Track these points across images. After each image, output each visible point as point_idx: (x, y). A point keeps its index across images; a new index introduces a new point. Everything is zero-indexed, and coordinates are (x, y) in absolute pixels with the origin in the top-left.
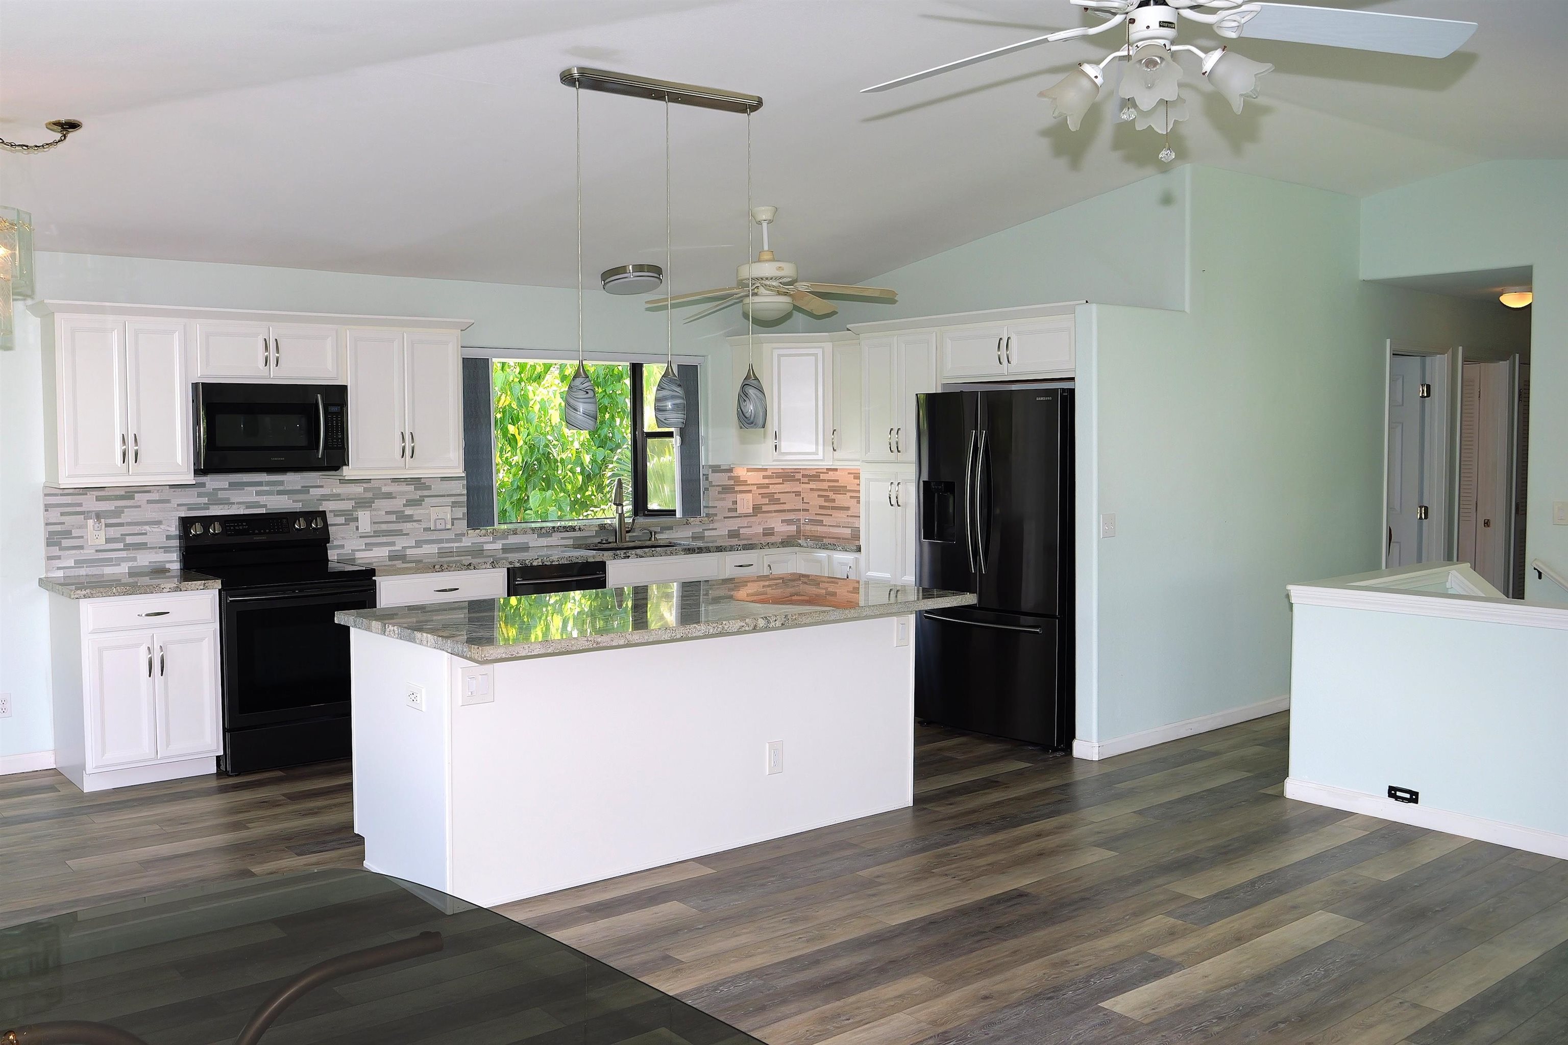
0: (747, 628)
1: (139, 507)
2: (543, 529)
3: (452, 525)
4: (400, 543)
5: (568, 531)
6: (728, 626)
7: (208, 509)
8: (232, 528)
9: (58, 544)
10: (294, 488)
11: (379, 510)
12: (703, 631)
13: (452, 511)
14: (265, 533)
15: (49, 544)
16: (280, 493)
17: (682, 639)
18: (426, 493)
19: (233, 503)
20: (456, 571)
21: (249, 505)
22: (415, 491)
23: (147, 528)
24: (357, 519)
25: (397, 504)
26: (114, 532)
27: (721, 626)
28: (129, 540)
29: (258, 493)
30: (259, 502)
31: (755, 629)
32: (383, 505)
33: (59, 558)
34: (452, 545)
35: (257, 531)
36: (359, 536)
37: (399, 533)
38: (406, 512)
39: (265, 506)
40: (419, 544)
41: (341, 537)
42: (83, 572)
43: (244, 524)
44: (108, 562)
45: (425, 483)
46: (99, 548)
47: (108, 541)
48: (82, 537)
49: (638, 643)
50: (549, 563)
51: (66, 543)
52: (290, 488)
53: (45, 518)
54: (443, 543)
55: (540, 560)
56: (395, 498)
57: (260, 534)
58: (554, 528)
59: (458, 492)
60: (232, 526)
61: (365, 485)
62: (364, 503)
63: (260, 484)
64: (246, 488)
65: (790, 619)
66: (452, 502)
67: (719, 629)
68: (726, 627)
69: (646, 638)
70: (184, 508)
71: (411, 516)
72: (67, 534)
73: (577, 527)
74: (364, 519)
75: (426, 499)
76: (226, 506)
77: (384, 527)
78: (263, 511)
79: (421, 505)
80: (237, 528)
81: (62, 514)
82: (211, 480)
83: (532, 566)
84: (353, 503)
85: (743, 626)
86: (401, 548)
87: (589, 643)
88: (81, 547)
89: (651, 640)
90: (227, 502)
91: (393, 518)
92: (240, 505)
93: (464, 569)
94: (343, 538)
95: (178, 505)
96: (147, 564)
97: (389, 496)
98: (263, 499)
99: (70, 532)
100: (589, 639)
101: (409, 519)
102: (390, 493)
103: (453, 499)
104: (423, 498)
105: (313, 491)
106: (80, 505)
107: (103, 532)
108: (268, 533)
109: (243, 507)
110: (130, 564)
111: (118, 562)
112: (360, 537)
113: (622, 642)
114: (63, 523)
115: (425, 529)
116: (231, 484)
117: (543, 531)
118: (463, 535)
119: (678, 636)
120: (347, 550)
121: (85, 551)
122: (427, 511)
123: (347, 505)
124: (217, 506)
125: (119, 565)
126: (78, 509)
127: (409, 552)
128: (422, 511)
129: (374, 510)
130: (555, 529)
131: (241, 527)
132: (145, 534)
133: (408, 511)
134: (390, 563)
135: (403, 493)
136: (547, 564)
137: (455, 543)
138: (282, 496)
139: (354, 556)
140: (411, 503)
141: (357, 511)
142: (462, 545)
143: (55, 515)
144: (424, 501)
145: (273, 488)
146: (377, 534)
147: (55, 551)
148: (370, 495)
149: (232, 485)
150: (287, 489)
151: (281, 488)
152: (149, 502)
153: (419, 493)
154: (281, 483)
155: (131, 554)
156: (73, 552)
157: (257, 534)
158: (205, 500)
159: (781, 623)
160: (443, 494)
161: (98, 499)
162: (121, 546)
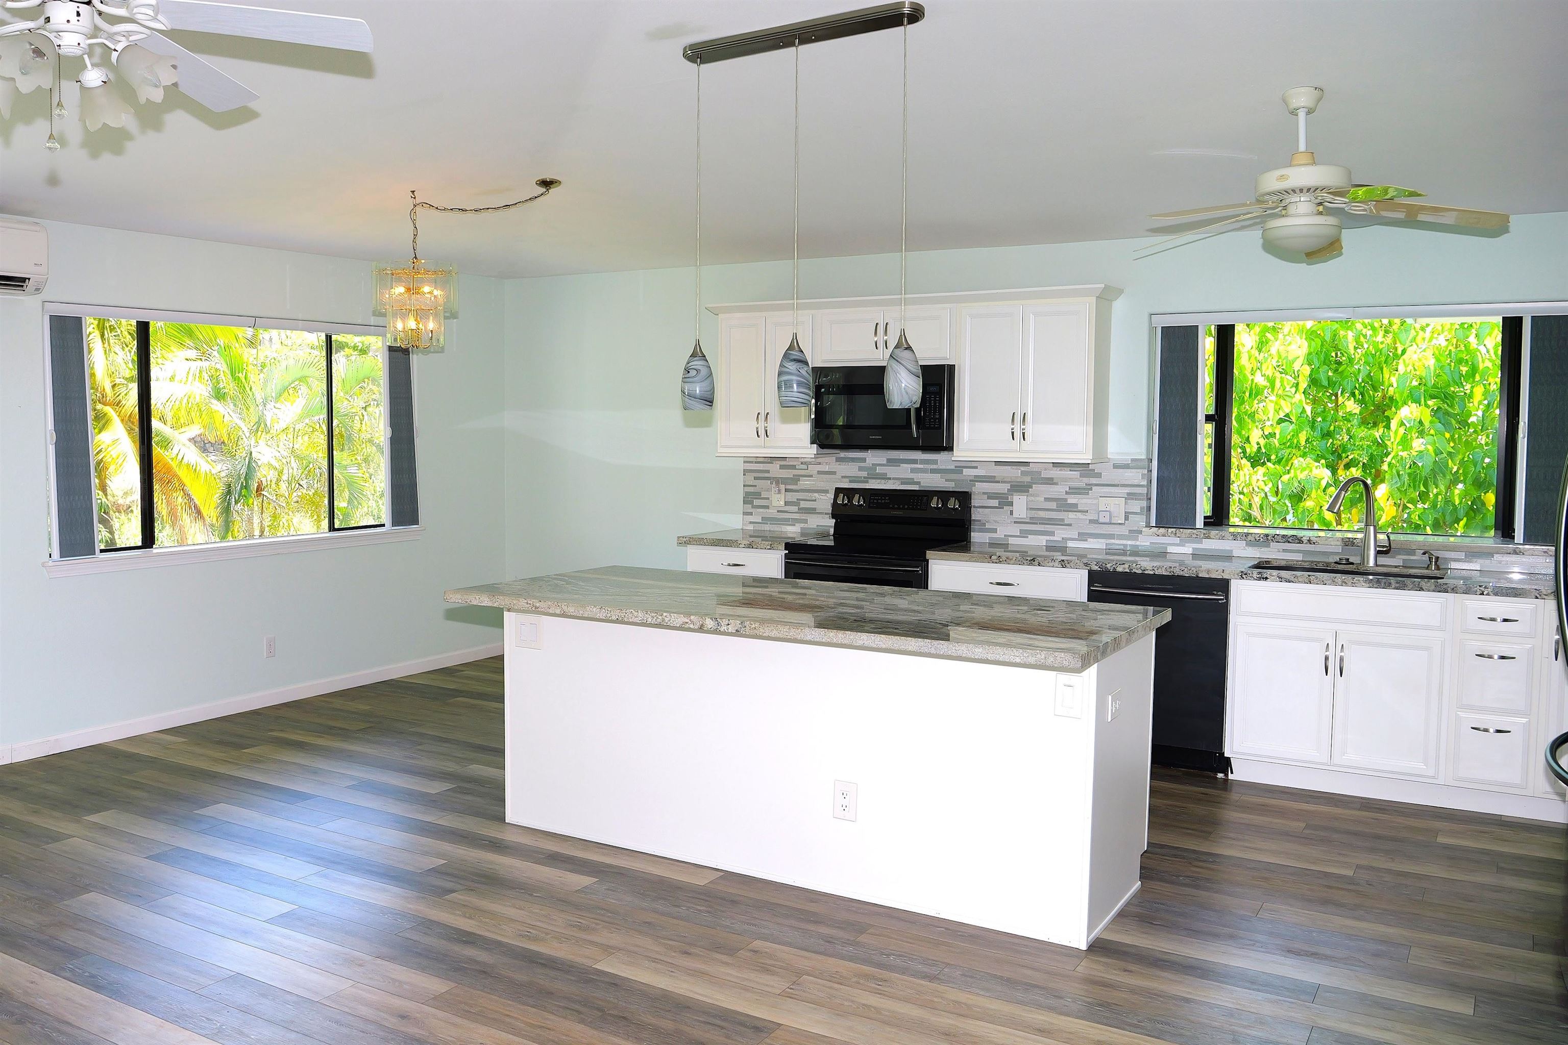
0: (692, 626)
1: (811, 476)
2: (1250, 536)
3: (1125, 519)
4: (1060, 534)
5: (1289, 542)
6: (669, 619)
7: (867, 482)
8: (875, 501)
9: (751, 503)
10: (947, 468)
11: (1037, 496)
12: (640, 619)
13: (1126, 503)
14: (903, 508)
15: (745, 502)
16: (933, 471)
17: (617, 621)
18: (1094, 481)
19: (890, 479)
20: (1017, 564)
21: (904, 481)
22: (1081, 479)
23: (816, 495)
24: (1011, 504)
25: (1059, 491)
26: (792, 497)
27: (660, 617)
28: (803, 504)
29: (913, 471)
30: (913, 479)
31: (701, 629)
32: (1042, 492)
33: (751, 514)
34: (1125, 542)
35: (896, 506)
36: (1013, 521)
37: (1060, 523)
38: (1069, 500)
39: (918, 483)
40: (1083, 537)
41: (994, 521)
42: (767, 527)
43: (887, 498)
44: (786, 522)
45: (1094, 470)
46: (780, 509)
47: (786, 503)
48: (768, 499)
49: (572, 616)
50: (1140, 572)
51: (756, 502)
52: (944, 467)
53: (744, 481)
54: (1114, 539)
55: (1126, 566)
56: (1056, 484)
57: (899, 508)
58: (1267, 535)
59: (1136, 482)
60: (876, 499)
61: (1023, 468)
62: (1021, 488)
63: (915, 461)
64: (901, 465)
65: (747, 627)
66: (1127, 493)
67: (658, 620)
68: (667, 620)
69: (581, 612)
70: (847, 480)
71: (1076, 505)
72: (758, 495)
73: (1304, 538)
74: (1020, 504)
75: (1094, 488)
76: (883, 481)
77: (1042, 514)
78: (916, 488)
79: (1088, 494)
80: (880, 501)
81: (755, 478)
82: (873, 456)
83: (1115, 572)
84: (1008, 486)
85: (687, 623)
86: (1060, 539)
87: (528, 606)
88: (767, 507)
89: (586, 616)
90: (884, 477)
91: (1053, 505)
92: (895, 481)
93: (1026, 564)
94: (996, 521)
95: (843, 477)
96: (815, 526)
97: (1050, 481)
98: (917, 477)
99: (760, 494)
100: (529, 602)
101: (1073, 508)
102: (1052, 479)
103: (1127, 490)
104: (1089, 487)
105: (966, 472)
106: (768, 472)
107: (783, 496)
108: (907, 509)
109: (898, 482)
110: (802, 525)
111: (794, 522)
112: (1015, 522)
113: (558, 612)
114: (756, 486)
115: (1091, 521)
116: (889, 460)
117: (1250, 538)
118: (1141, 532)
119: (614, 618)
120: (1000, 534)
121: (770, 511)
122: (1095, 502)
123: (1003, 488)
124: (875, 480)
125: (794, 525)
126: (766, 475)
127: (1070, 544)
128: (1089, 501)
129: (1031, 495)
130: (1269, 538)
131: (883, 501)
132: (815, 500)
133: (1072, 500)
134: (1048, 553)
135: (1065, 480)
136: (1137, 572)
137: (1129, 540)
138: (935, 475)
139: (1008, 541)
140: (1074, 491)
141: (1012, 495)
142: (1138, 543)
143: (750, 479)
144: (1091, 489)
145: (927, 466)
146: (1033, 521)
147: (749, 508)
148: (1027, 479)
149: (891, 462)
150: (941, 468)
151: (935, 467)
152: (819, 473)
153: (1086, 480)
154: (935, 462)
155: (804, 516)
156: (761, 510)
157: (896, 508)
158: (865, 474)
159: (736, 628)
160: (1116, 483)
161: (782, 467)
162: (795, 509)
